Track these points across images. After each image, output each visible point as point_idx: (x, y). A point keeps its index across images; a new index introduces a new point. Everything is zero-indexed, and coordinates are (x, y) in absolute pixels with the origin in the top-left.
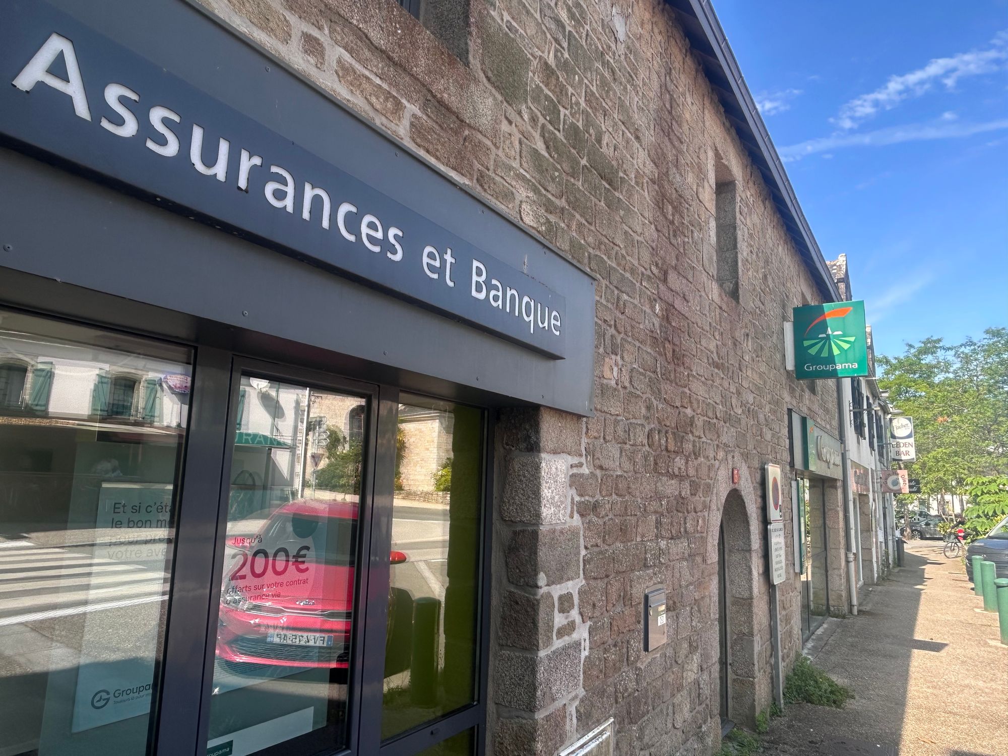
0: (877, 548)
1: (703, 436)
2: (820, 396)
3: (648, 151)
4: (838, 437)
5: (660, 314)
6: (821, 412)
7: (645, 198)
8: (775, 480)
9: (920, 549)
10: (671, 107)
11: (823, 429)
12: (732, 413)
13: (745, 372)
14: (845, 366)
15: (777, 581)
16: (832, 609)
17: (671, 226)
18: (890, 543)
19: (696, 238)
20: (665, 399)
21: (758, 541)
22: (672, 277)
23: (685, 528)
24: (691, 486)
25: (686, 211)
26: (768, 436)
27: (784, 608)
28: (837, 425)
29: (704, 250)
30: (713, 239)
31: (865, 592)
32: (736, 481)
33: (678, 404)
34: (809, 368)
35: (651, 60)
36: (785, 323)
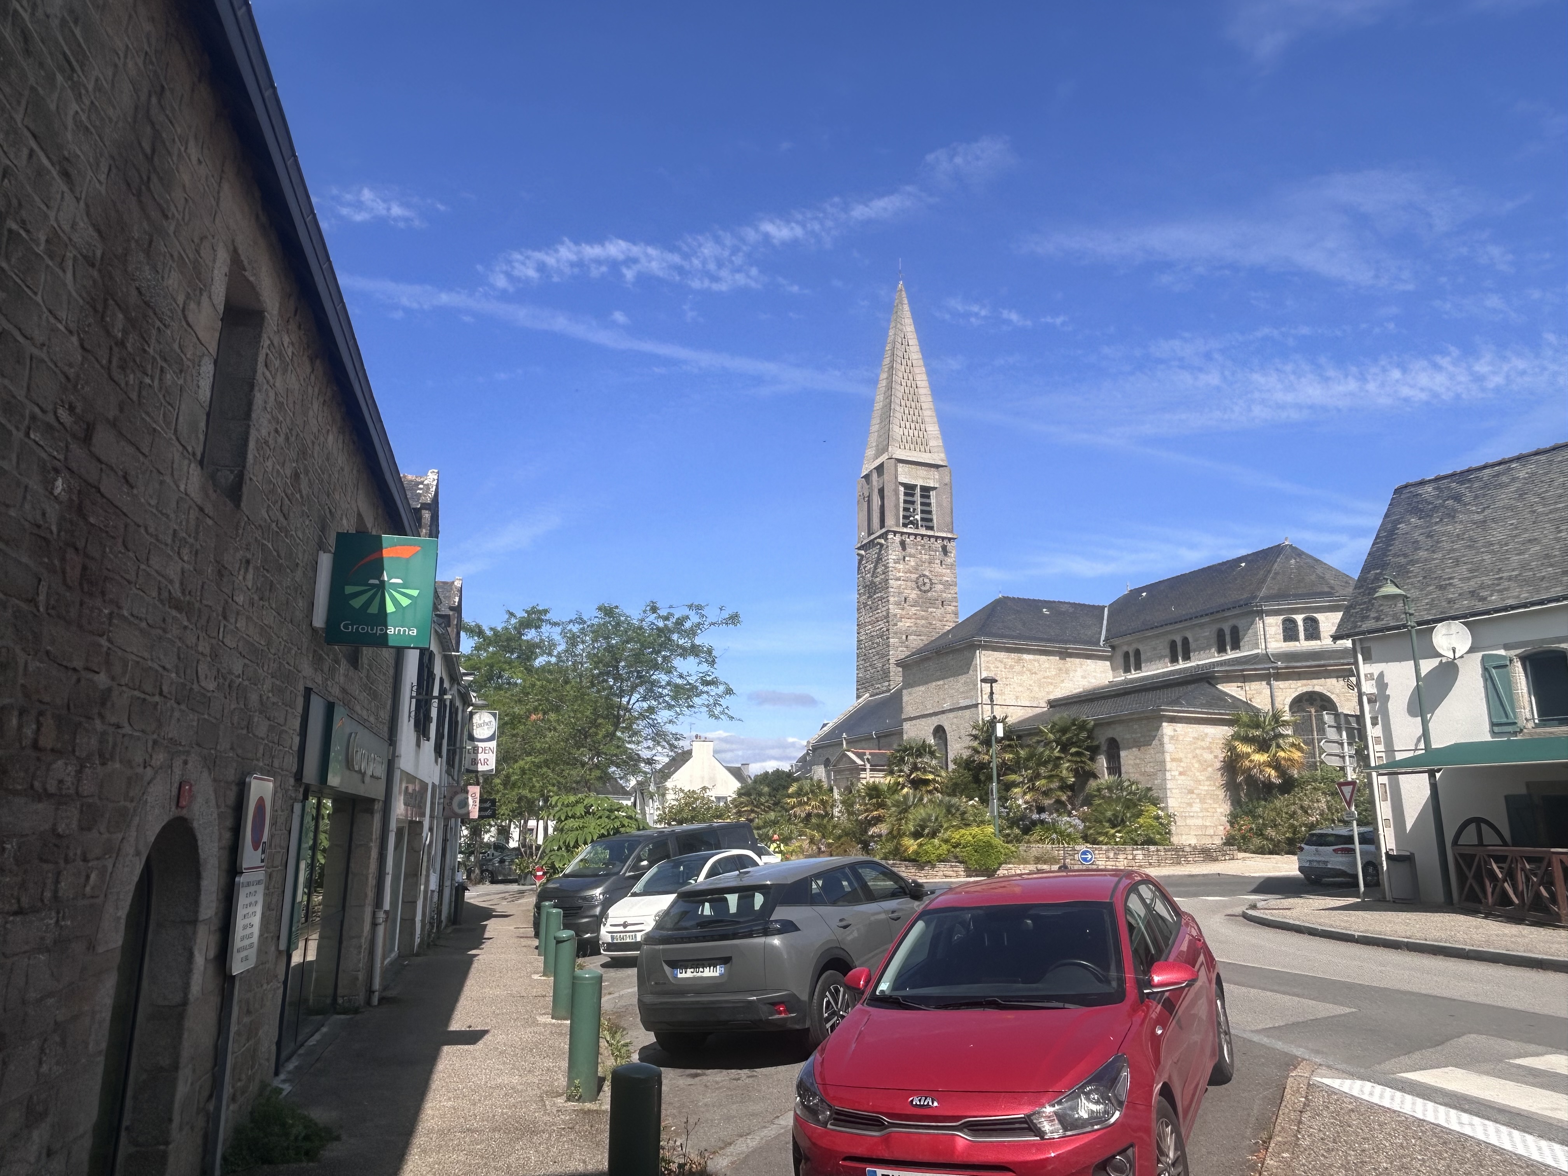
0: (425, 898)
1: (126, 725)
2: (365, 671)
3: (87, 205)
4: (386, 736)
5: (64, 497)
6: (363, 696)
7: (65, 285)
8: (261, 802)
9: (488, 898)
10: (154, 151)
11: (363, 723)
12: (195, 687)
13: (233, 620)
14: (399, 630)
15: (237, 968)
16: (340, 1001)
17: (116, 349)
18: (447, 892)
19: (169, 383)
20: (48, 653)
21: (214, 905)
22: (103, 438)
23: (55, 892)
24: (81, 812)
25: (154, 332)
26: (262, 728)
27: (249, 1012)
28: (387, 718)
29: (183, 407)
30: (205, 391)
31: (395, 970)
32: (183, 803)
33: (78, 664)
34: (346, 627)
35: (122, 55)
36: (321, 553)
